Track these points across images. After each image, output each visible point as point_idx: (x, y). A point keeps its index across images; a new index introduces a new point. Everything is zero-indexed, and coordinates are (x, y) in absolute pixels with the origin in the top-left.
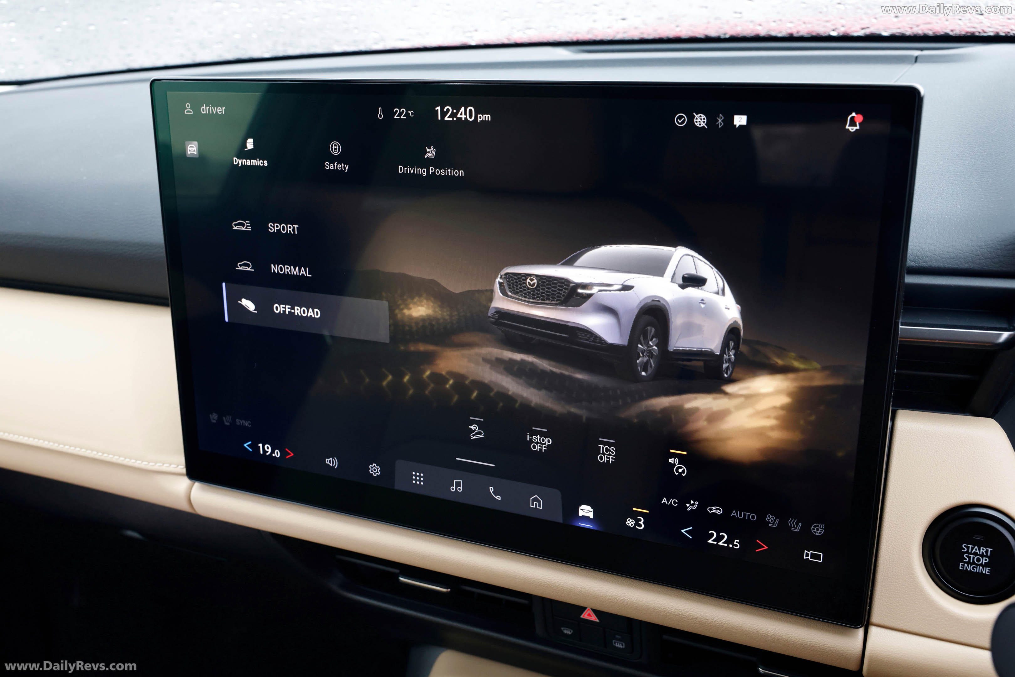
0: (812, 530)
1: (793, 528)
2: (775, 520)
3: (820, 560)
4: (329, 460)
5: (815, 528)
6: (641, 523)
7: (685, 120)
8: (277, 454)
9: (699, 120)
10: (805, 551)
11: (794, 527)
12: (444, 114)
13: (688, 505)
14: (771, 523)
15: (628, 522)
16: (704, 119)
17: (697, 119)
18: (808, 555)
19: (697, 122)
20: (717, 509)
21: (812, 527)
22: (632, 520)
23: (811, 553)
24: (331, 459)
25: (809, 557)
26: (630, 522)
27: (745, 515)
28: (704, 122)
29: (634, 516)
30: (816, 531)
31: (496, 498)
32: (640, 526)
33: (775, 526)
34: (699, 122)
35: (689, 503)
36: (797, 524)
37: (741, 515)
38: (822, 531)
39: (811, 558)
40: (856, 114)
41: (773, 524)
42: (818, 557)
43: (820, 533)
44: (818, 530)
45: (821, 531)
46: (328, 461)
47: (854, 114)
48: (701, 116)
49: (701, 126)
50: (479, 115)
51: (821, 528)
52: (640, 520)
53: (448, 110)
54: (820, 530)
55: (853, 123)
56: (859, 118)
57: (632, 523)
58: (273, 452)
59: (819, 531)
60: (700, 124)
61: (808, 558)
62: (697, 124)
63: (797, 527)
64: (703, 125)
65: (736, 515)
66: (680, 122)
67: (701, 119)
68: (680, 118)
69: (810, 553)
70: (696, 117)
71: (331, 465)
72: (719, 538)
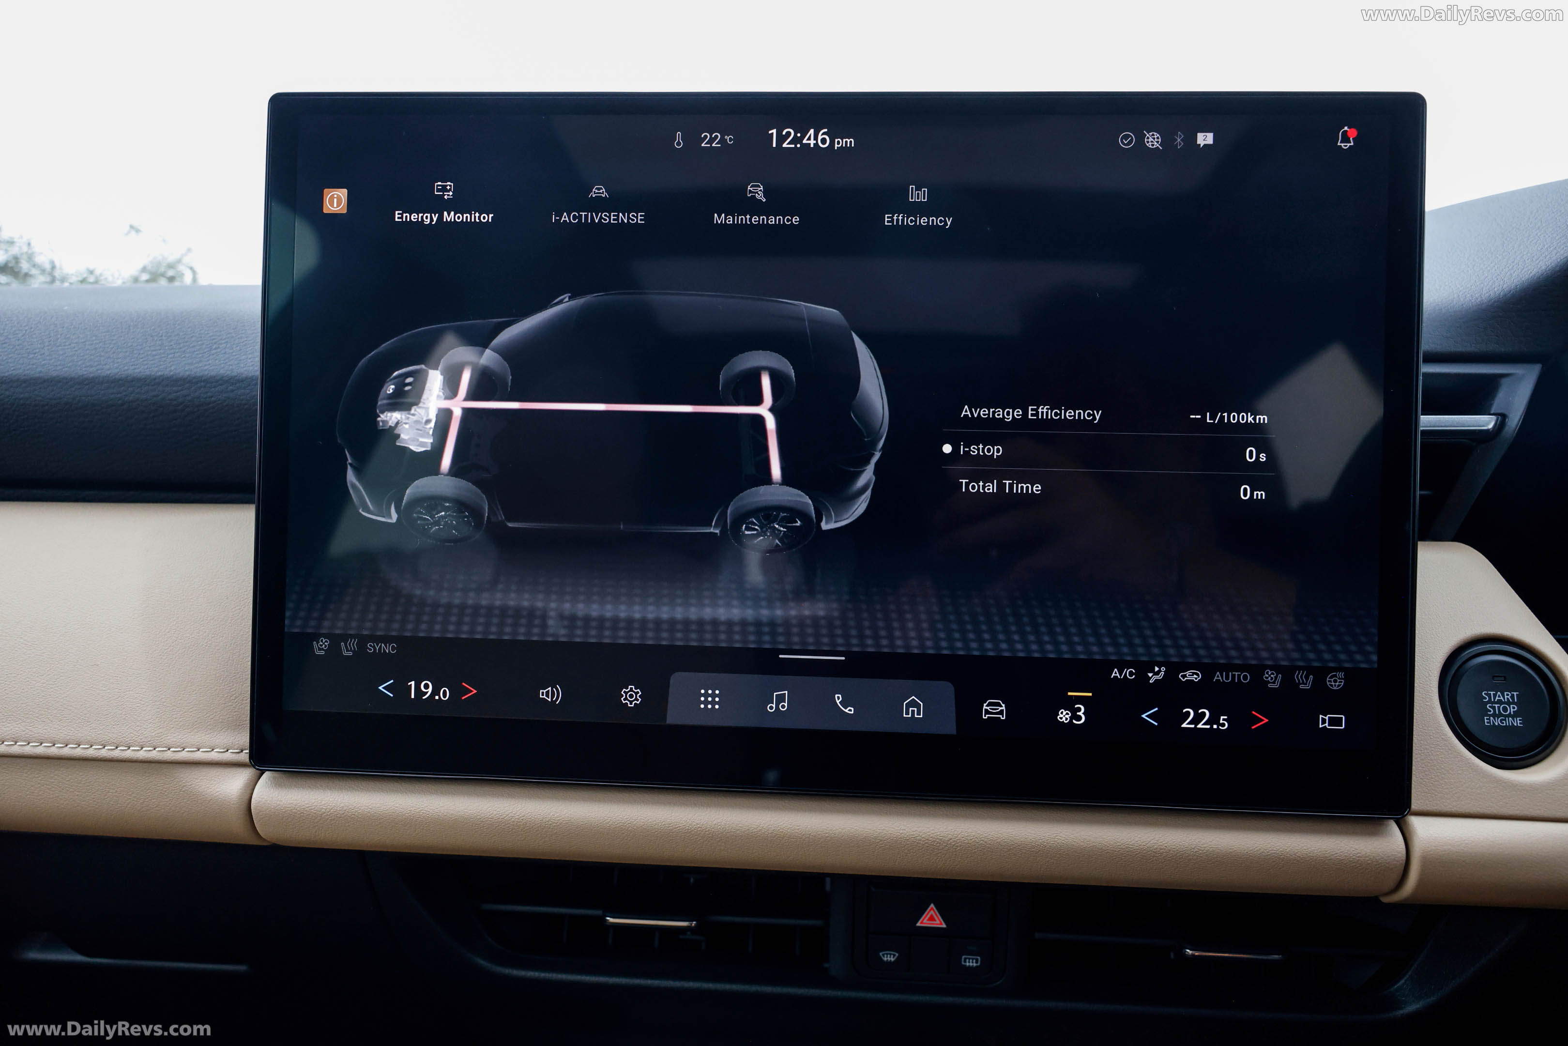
0: (1328, 683)
1: (1301, 684)
2: (1276, 678)
3: (1342, 726)
4: (545, 691)
5: (1332, 680)
6: (1080, 713)
7: (1132, 139)
8: (445, 694)
9: (1151, 139)
10: (1321, 716)
11: (1303, 683)
12: (781, 139)
13: (1150, 675)
14: (1271, 683)
15: (1061, 716)
16: (1158, 138)
17: (1148, 138)
18: (1324, 721)
19: (1148, 142)
20: (1194, 673)
21: (1328, 679)
22: (1067, 712)
23: (1329, 717)
24: (550, 688)
25: (1327, 724)
26: (1064, 716)
27: (1233, 676)
28: (1158, 142)
29: (1070, 704)
30: (1333, 684)
31: (846, 711)
32: (1079, 718)
33: (1276, 686)
34: (1152, 142)
35: (1153, 671)
36: (1307, 678)
37: (1227, 678)
38: (1342, 682)
39: (1329, 726)
40: (1348, 128)
41: (1274, 683)
42: (1338, 722)
43: (1339, 686)
44: (1335, 681)
45: (1340, 682)
46: (543, 693)
47: (1346, 128)
48: (1153, 135)
49: (1155, 147)
50: (836, 140)
51: (1339, 679)
52: (1079, 709)
53: (789, 134)
54: (1338, 680)
55: (1346, 139)
56: (1353, 133)
57: (1067, 716)
58: (436, 692)
59: (1337, 684)
60: (1153, 145)
61: (1326, 726)
62: (1149, 145)
63: (1307, 682)
64: (1156, 145)
65: (1220, 678)
66: (1126, 142)
67: (1154, 139)
68: (1126, 137)
69: (1327, 718)
70: (1148, 135)
71: (550, 700)
72: (1198, 718)
